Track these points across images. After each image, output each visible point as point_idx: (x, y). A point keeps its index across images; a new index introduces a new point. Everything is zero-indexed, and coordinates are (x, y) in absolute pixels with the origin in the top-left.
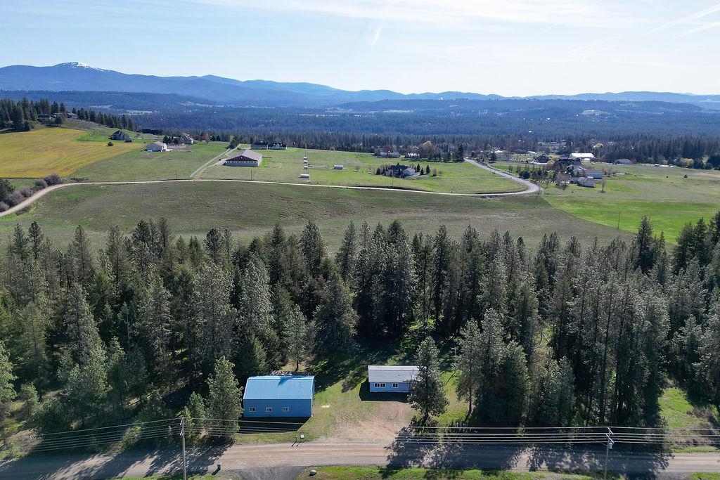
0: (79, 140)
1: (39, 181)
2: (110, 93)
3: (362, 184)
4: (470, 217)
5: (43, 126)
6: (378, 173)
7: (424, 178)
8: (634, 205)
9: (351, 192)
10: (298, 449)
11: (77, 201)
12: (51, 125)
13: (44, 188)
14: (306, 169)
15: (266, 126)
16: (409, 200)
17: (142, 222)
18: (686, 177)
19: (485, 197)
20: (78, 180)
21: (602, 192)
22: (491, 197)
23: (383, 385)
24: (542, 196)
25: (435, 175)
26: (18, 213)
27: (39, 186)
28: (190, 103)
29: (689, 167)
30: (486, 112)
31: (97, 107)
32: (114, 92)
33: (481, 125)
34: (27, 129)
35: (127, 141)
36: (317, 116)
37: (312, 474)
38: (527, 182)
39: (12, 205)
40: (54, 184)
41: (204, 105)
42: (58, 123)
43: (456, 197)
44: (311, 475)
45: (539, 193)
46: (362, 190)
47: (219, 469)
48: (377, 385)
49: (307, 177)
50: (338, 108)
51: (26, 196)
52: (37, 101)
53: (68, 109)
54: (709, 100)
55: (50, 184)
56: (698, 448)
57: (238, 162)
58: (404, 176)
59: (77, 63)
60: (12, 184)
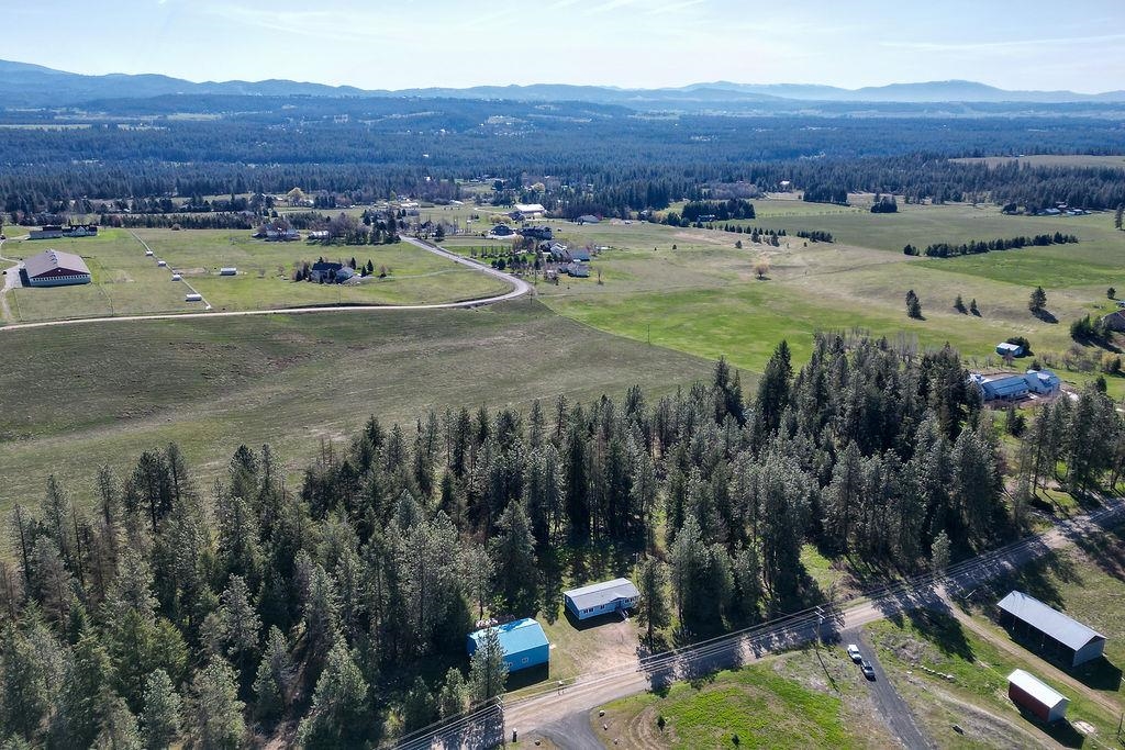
4: (471, 343)
6: (299, 278)
7: (369, 282)
8: (642, 299)
14: (177, 279)
16: (374, 323)
18: (675, 247)
19: (468, 307)
21: (600, 283)
22: (476, 305)
23: (591, 610)
24: (537, 297)
25: (383, 276)
29: (663, 223)
30: (346, 118)
33: (350, 146)
37: (602, 715)
38: (506, 275)
43: (431, 311)
45: (531, 293)
47: (515, 735)
48: (586, 611)
49: (199, 299)
50: (77, 110)
54: (639, 98)
56: (854, 601)
57: (56, 279)
58: (342, 280)
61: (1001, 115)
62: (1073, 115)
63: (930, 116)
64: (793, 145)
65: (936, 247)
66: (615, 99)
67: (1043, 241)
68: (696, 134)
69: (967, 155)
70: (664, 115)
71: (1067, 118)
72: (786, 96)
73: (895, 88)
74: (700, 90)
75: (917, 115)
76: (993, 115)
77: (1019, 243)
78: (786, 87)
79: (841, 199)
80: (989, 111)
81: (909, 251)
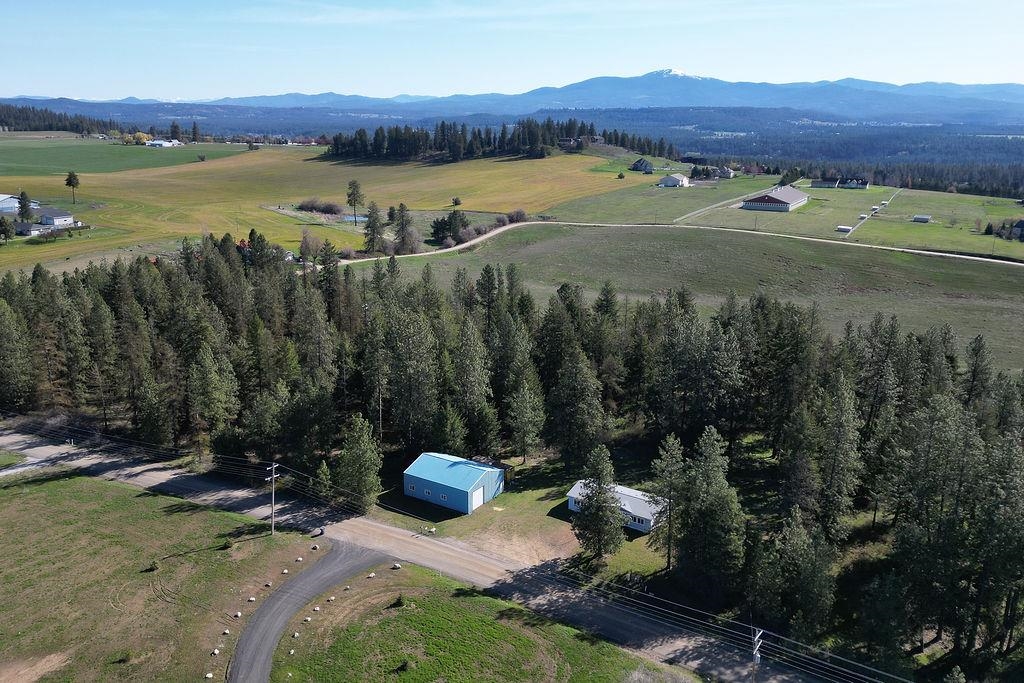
0: (592, 170)
1: (501, 216)
2: (699, 109)
3: (938, 247)
5: (562, 152)
6: (989, 231)
9: (906, 258)
10: (416, 541)
11: (527, 243)
12: (571, 151)
13: (504, 225)
14: (863, 218)
15: (911, 153)
17: (488, 266)
20: (544, 219)
26: (460, 252)
27: (501, 223)
28: (806, 121)
31: (677, 128)
32: (705, 108)
34: (542, 156)
35: (646, 173)
36: (1010, 137)
37: (395, 568)
39: (459, 241)
40: (517, 221)
41: (825, 124)
42: (578, 149)
44: (393, 569)
46: (930, 256)
47: (322, 534)
49: (847, 231)
51: (479, 233)
52: (564, 120)
53: (599, 130)
55: (512, 221)
57: (764, 205)
59: (671, 71)
60: (468, 218)
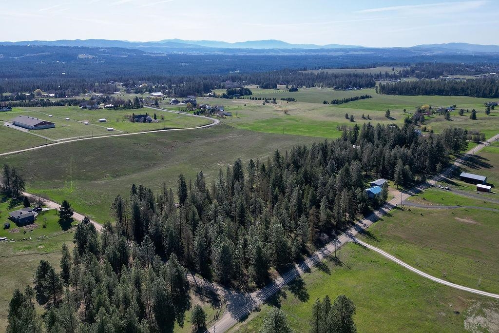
18: (245, 105)
24: (225, 124)
25: (163, 119)
30: (2, 56)
49: (112, 130)
61: (294, 54)
62: (320, 54)
63: (267, 54)
64: (226, 67)
65: (334, 101)
66: (130, 46)
67: (363, 98)
68: (181, 62)
69: (302, 70)
70: (160, 54)
71: (318, 55)
72: (206, 46)
73: (248, 42)
74: (168, 42)
75: (263, 54)
76: (291, 54)
77: (356, 99)
78: (204, 42)
79: (275, 87)
80: (288, 52)
81: (325, 103)
